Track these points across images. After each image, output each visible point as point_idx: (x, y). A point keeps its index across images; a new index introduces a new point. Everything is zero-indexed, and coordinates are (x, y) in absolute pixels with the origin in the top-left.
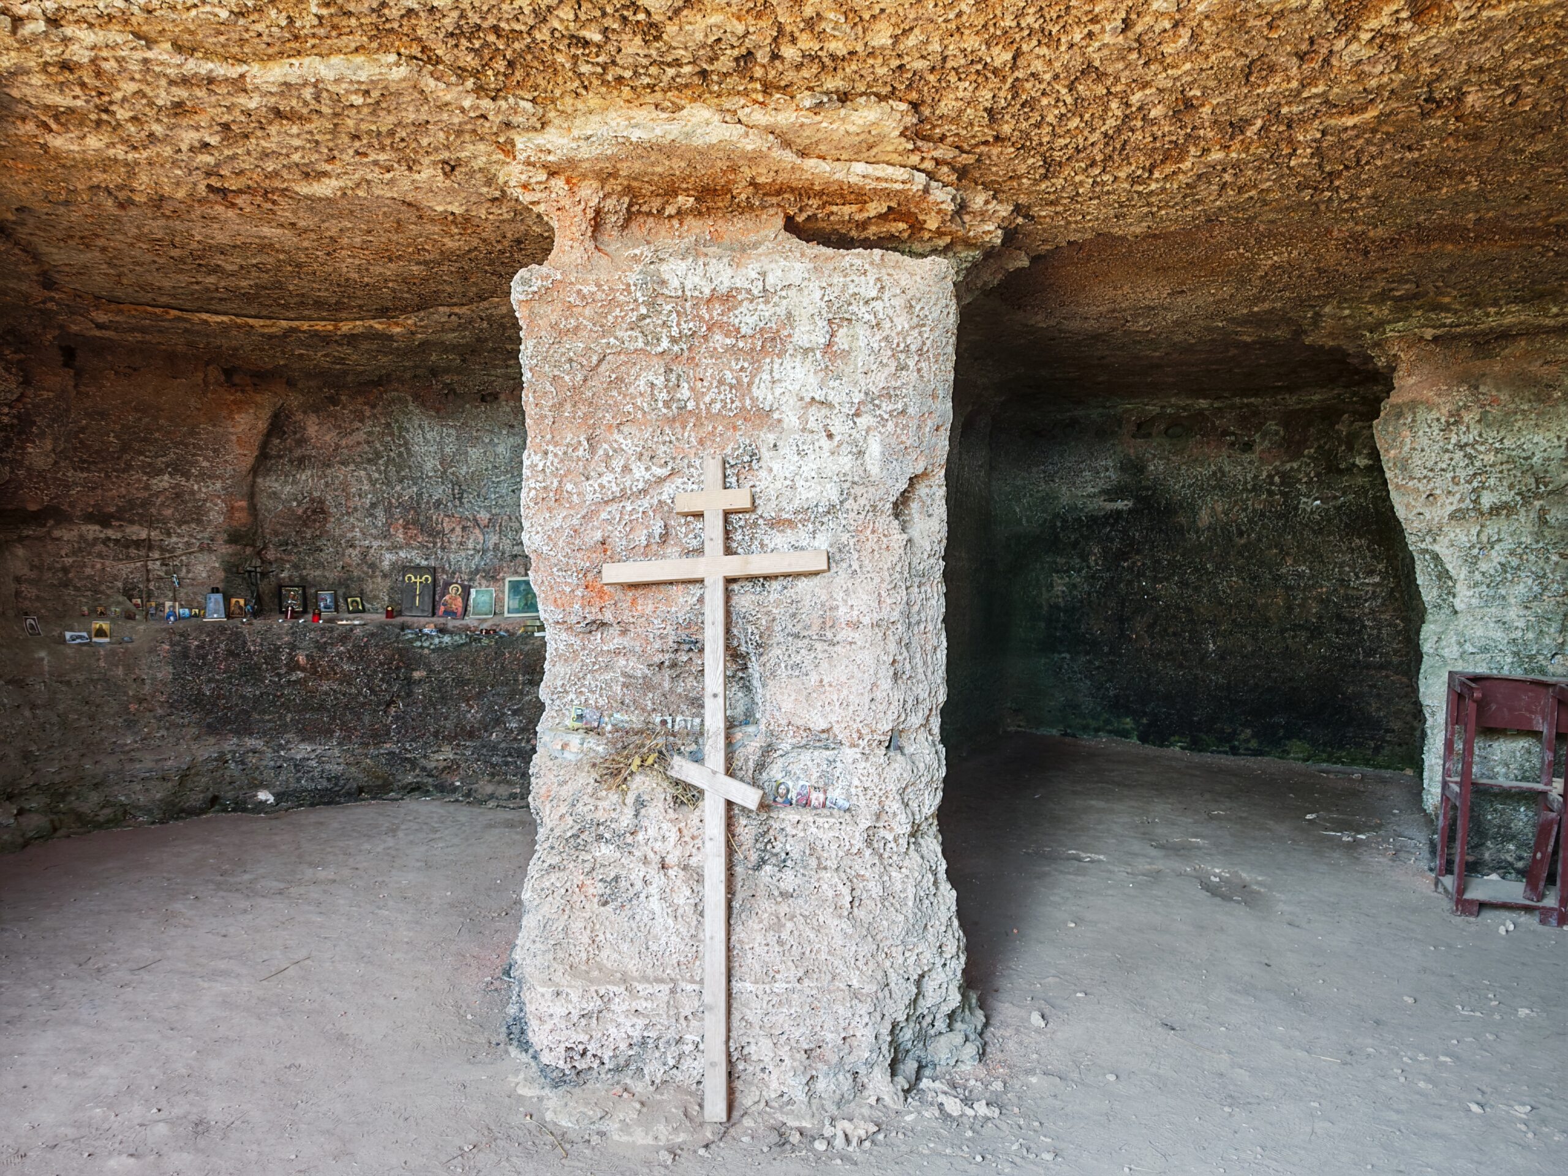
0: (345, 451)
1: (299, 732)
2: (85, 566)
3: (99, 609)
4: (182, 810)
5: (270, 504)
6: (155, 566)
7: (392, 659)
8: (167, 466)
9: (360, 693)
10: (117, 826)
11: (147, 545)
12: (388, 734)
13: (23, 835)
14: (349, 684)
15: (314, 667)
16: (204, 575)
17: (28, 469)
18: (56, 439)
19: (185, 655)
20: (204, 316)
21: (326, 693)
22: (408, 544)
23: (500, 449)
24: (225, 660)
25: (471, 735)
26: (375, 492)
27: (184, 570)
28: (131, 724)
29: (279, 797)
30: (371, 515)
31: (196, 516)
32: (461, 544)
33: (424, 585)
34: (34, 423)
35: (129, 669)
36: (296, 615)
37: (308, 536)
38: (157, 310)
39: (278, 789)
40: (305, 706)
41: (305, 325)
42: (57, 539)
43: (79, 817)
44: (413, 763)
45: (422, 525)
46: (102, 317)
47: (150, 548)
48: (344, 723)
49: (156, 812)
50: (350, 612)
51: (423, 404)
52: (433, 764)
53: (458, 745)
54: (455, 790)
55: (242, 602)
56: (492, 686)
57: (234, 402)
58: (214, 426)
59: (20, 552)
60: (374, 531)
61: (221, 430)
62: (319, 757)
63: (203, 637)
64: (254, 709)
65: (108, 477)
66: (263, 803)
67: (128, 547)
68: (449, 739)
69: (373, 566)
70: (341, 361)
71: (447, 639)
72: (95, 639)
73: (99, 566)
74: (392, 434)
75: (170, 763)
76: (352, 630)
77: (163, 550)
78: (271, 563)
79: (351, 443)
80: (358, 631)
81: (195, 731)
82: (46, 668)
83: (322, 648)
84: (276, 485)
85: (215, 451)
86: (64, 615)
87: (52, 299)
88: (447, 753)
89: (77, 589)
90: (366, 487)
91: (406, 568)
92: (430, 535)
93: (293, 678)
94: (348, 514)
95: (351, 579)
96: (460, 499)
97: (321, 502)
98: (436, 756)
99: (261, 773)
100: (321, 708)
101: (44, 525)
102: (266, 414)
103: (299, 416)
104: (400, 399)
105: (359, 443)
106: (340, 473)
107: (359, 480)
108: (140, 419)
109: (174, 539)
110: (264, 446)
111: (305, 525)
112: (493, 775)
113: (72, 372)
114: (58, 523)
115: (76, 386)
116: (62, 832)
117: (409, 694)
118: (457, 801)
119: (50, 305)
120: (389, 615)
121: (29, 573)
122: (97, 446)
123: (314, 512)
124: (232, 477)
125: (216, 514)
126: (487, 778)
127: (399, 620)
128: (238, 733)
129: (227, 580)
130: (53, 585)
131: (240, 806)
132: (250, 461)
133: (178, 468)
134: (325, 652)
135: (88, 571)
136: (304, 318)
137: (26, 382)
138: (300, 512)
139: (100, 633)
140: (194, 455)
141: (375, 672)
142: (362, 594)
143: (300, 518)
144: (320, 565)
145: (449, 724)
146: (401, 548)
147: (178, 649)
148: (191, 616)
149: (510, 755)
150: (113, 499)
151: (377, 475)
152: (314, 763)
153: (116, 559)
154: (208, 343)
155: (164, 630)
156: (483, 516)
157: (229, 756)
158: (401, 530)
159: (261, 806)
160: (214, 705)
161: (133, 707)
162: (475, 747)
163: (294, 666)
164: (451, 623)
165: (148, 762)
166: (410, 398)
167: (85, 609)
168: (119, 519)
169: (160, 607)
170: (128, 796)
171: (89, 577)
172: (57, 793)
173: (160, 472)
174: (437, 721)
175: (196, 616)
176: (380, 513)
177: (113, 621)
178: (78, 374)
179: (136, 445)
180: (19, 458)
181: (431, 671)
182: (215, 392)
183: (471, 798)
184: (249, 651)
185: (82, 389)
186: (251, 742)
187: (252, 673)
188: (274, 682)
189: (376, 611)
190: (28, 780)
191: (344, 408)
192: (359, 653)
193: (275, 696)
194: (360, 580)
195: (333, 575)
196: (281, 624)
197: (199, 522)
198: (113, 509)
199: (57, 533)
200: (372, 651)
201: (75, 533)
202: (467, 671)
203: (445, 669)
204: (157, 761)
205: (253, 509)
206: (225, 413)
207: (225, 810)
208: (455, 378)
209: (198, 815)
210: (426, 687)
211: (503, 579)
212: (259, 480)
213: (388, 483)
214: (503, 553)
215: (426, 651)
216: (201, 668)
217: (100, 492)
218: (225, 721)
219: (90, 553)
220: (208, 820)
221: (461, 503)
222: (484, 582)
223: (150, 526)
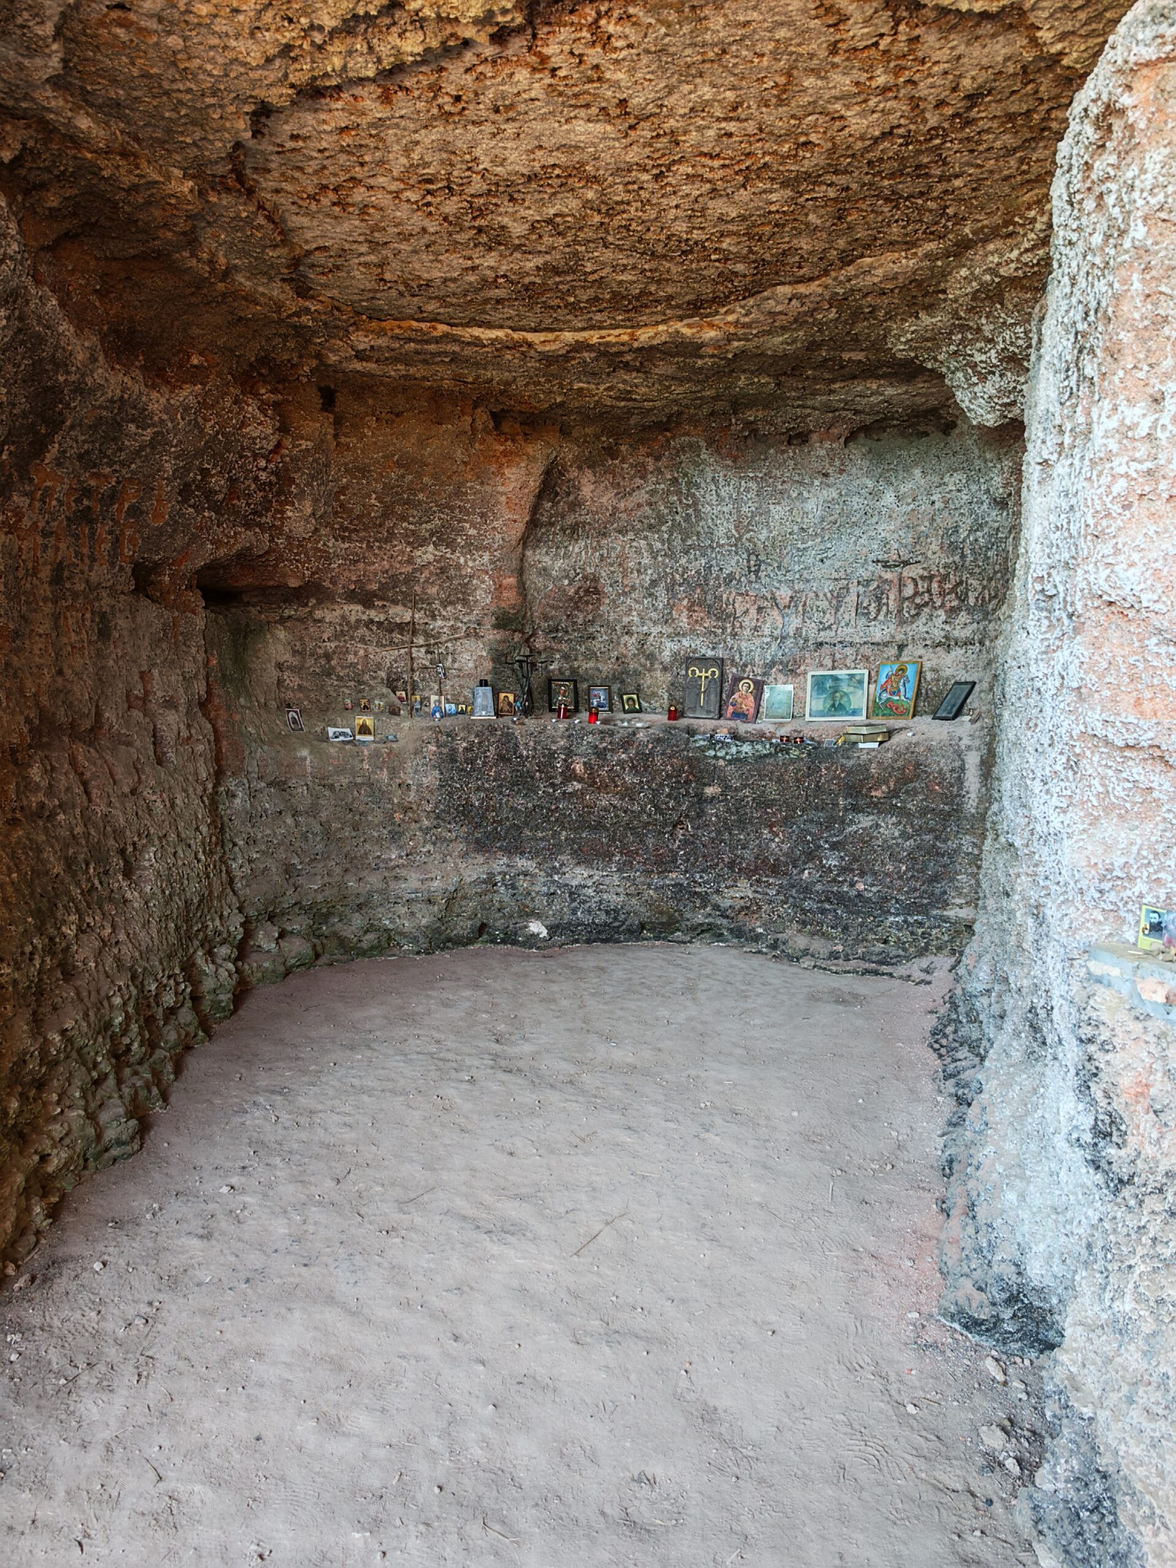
0: (624, 516)
1: (574, 853)
2: (348, 652)
3: (363, 702)
4: (449, 940)
5: (540, 582)
6: (420, 654)
7: (681, 771)
8: (432, 535)
9: (643, 810)
10: (381, 954)
11: (411, 628)
12: (674, 861)
13: (284, 964)
14: (631, 799)
15: (591, 776)
16: (471, 665)
17: (288, 537)
18: (316, 501)
19: (452, 758)
20: (477, 332)
21: (605, 809)
22: (693, 631)
23: (810, 505)
24: (496, 765)
25: (775, 870)
26: (656, 566)
27: (450, 659)
28: (395, 837)
29: (553, 929)
30: (651, 595)
31: (461, 595)
32: (756, 629)
33: (711, 681)
34: (293, 481)
35: (393, 772)
36: (569, 714)
37: (580, 621)
38: (423, 325)
39: (551, 921)
40: (583, 824)
41: (594, 337)
42: (320, 621)
43: (342, 942)
44: (705, 899)
45: (710, 606)
46: (362, 341)
47: (414, 633)
48: (624, 846)
49: (422, 940)
50: (625, 712)
51: (718, 451)
52: (728, 903)
53: (758, 881)
54: (757, 938)
55: (511, 698)
56: (803, 810)
57: (505, 453)
58: (482, 483)
59: (282, 634)
60: (654, 615)
61: (488, 489)
62: (597, 884)
63: (472, 738)
64: (526, 824)
65: (370, 547)
66: (535, 936)
67: (391, 631)
68: (748, 873)
69: (651, 657)
70: (626, 396)
71: (746, 748)
72: (358, 737)
73: (361, 653)
74: (679, 493)
75: (436, 884)
76: (634, 734)
77: (427, 635)
78: (540, 653)
79: (630, 506)
80: (641, 735)
81: (461, 846)
82: (309, 769)
83: (601, 754)
84: (547, 559)
85: (483, 515)
86: (326, 709)
87: (307, 311)
88: (743, 890)
89: (340, 678)
90: (646, 561)
91: (689, 660)
92: (718, 619)
93: (570, 790)
94: (625, 594)
95: (627, 673)
96: (757, 572)
97: (595, 579)
98: (732, 893)
99: (533, 899)
100: (599, 826)
101: (306, 605)
102: (539, 468)
103: (573, 473)
104: (691, 445)
105: (639, 505)
106: (617, 543)
107: (638, 552)
108: (403, 476)
109: (439, 623)
110: (535, 509)
111: (577, 608)
112: (804, 923)
113: (331, 418)
114: (320, 602)
115: (336, 436)
116: (324, 959)
117: (701, 814)
118: (760, 952)
119: (305, 320)
120: (673, 715)
121: (291, 659)
122: (358, 511)
123: (587, 591)
124: (501, 547)
125: (483, 595)
126: (795, 926)
127: (683, 722)
128: (509, 851)
129: (495, 671)
130: (315, 673)
131: (510, 938)
132: (520, 527)
133: (443, 538)
134: (605, 759)
135: (351, 658)
136: (592, 328)
137: (283, 429)
138: (571, 592)
139: (364, 730)
140: (459, 521)
141: (661, 785)
142: (638, 690)
143: (571, 599)
144: (591, 655)
145: (747, 854)
146: (684, 635)
147: (445, 750)
148: (458, 713)
149: (828, 900)
150: (376, 574)
151: (659, 545)
152: (590, 892)
153: (379, 644)
154: (478, 377)
155: (431, 728)
156: (784, 594)
157: (499, 878)
158: (686, 612)
159: (532, 941)
160: (483, 817)
161: (398, 816)
162: (781, 886)
163: (569, 775)
164: (743, 728)
165: (413, 881)
166: (703, 444)
167: (348, 701)
168: (382, 599)
169: (425, 700)
170: (392, 921)
171: (352, 665)
172: (320, 914)
173: (424, 542)
174: (733, 849)
175: (462, 712)
176: (661, 591)
177: (377, 716)
178: (338, 423)
179: (399, 509)
180: (278, 523)
181: (726, 787)
182: (483, 441)
183: (778, 950)
184: (521, 756)
185: (343, 440)
186: (522, 863)
187: (522, 782)
188: (549, 794)
189: (654, 711)
190: (290, 898)
191: (623, 461)
192: (642, 763)
193: (549, 809)
194: (637, 673)
195: (607, 668)
196: (555, 726)
197: (465, 602)
198: (375, 587)
199: (318, 614)
200: (658, 761)
201: (338, 613)
202: (772, 790)
203: (745, 786)
204: (422, 881)
205: (522, 588)
206: (493, 468)
207: (493, 941)
208: (760, 414)
209: (465, 945)
210: (721, 807)
211: (805, 673)
212: (529, 553)
213: (671, 554)
214: (806, 640)
215: (721, 763)
216: (469, 774)
217: (361, 565)
218: (495, 836)
219: (352, 638)
220: (477, 954)
221: (758, 577)
222: (781, 677)
223: (414, 607)
